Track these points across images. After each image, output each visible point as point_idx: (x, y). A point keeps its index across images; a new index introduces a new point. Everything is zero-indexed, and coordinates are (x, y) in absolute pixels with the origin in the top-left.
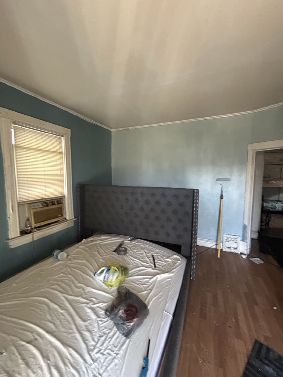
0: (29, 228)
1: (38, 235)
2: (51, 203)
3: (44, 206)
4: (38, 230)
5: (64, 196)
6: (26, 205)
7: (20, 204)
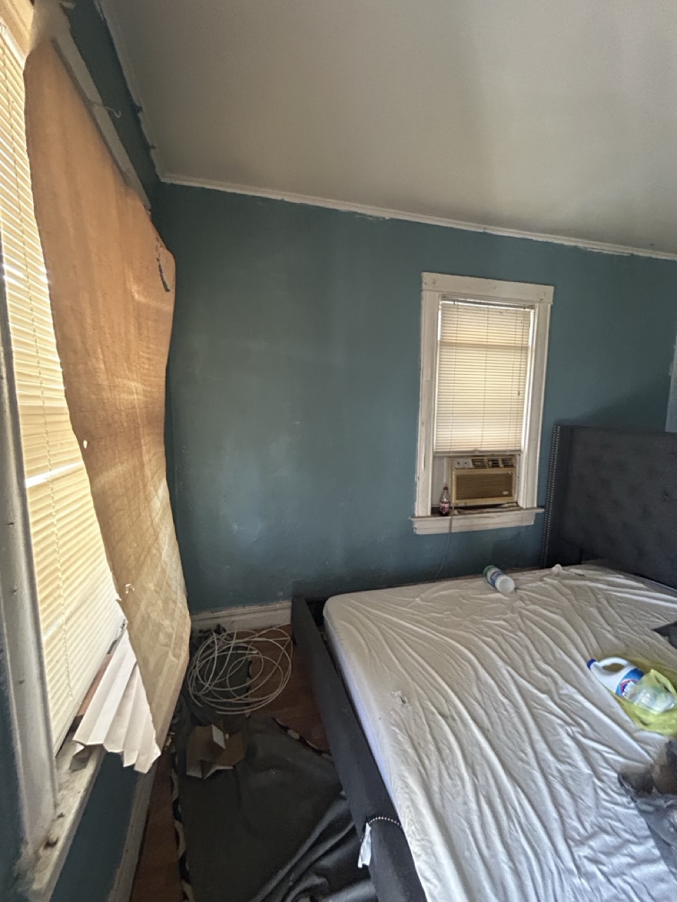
0: (447, 506)
1: (460, 523)
2: (491, 463)
3: (476, 467)
4: (460, 513)
5: (520, 451)
6: (445, 459)
7: (438, 456)
